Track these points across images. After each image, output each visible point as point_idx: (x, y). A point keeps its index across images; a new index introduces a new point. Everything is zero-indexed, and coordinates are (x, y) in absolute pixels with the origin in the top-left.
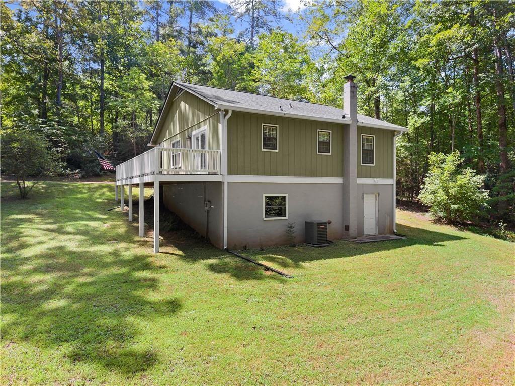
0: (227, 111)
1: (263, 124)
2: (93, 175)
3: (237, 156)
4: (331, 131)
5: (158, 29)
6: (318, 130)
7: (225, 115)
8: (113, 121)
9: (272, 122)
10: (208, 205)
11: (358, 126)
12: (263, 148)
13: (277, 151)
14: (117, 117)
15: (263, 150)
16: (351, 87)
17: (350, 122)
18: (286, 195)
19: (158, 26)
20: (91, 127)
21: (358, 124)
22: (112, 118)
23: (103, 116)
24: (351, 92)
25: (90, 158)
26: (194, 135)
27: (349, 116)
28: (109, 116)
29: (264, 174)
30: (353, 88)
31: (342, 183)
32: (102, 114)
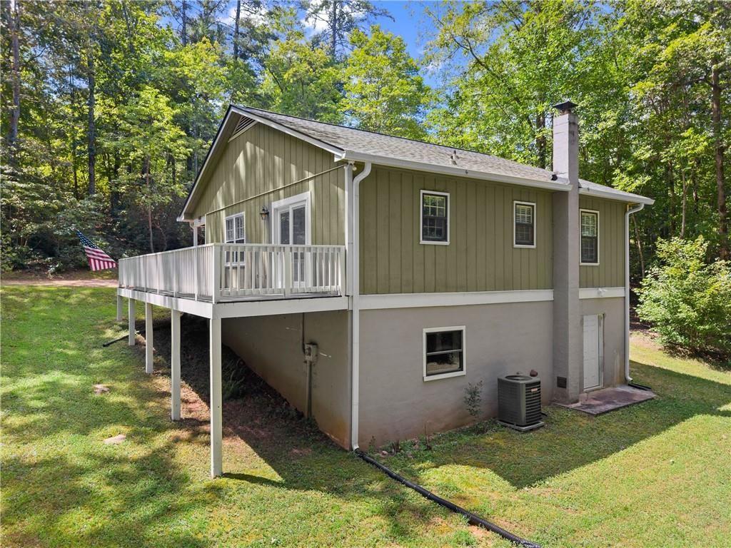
0: (360, 166)
1: (422, 191)
2: (75, 267)
3: (377, 257)
4: (534, 204)
5: (184, 28)
6: (515, 202)
7: (355, 175)
8: (111, 173)
9: (437, 188)
10: (313, 353)
11: (580, 195)
12: (423, 239)
13: (447, 243)
14: (117, 166)
15: (422, 242)
16: (570, 123)
17: (569, 189)
18: (463, 328)
19: (185, 23)
20: (73, 181)
21: (581, 191)
22: (110, 169)
23: (93, 165)
24: (570, 132)
25: (71, 236)
26: (276, 210)
27: (567, 176)
28: (104, 163)
29: (424, 290)
30: (572, 126)
31: (552, 299)
32: (91, 161)
